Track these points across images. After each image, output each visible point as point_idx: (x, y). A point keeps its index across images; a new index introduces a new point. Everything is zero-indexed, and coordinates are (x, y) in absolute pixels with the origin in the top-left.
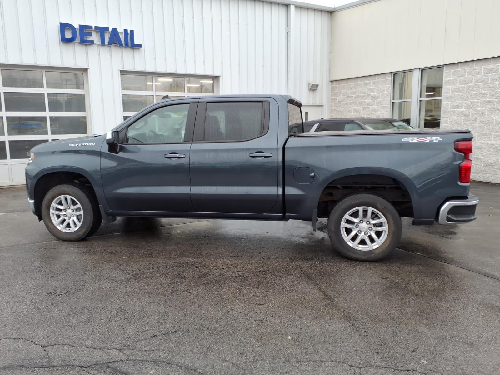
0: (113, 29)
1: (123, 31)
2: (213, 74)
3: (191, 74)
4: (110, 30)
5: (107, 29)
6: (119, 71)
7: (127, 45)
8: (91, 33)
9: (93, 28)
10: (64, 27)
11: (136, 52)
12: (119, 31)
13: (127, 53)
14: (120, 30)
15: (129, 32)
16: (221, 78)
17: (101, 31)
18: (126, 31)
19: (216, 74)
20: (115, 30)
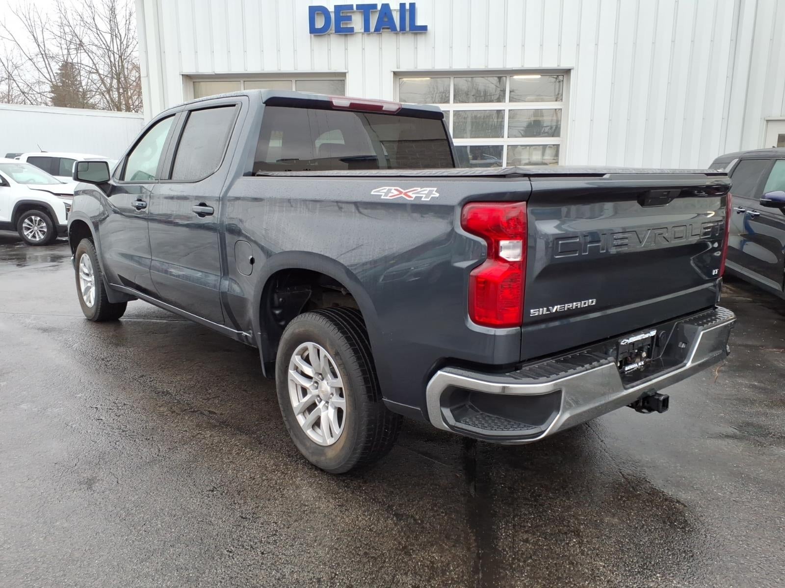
0: (383, 5)
1: (398, 7)
2: (558, 66)
3: (513, 69)
4: (379, 7)
5: (374, 6)
6: (392, 73)
7: (403, 28)
8: (351, 16)
9: (355, 7)
10: (315, 11)
11: (421, 39)
12: (392, 7)
13: (406, 42)
14: (395, 6)
15: (407, 7)
16: (572, 72)
17: (366, 10)
18: (402, 5)
19: (564, 65)
20: (386, 7)
